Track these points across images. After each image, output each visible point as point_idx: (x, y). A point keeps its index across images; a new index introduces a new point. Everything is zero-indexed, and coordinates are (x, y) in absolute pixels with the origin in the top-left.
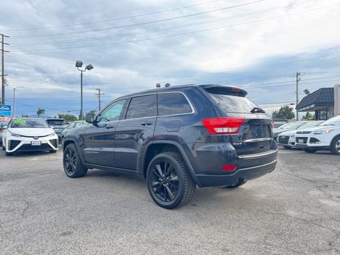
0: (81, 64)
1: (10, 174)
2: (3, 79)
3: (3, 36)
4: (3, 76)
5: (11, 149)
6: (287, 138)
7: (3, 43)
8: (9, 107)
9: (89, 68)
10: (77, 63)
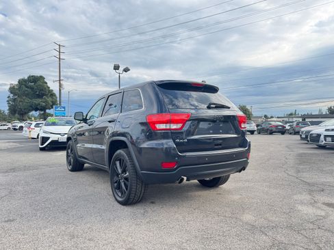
0: (119, 67)
1: (25, 166)
2: (60, 83)
3: (59, 45)
4: (60, 81)
5: (42, 145)
6: (319, 136)
7: (60, 52)
8: (64, 108)
9: (126, 70)
10: (115, 67)
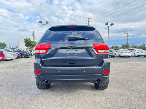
7: (89, 21)
10: (106, 24)
